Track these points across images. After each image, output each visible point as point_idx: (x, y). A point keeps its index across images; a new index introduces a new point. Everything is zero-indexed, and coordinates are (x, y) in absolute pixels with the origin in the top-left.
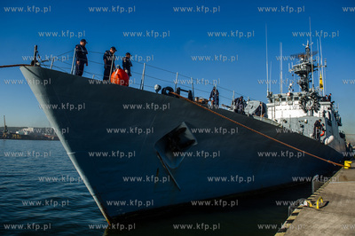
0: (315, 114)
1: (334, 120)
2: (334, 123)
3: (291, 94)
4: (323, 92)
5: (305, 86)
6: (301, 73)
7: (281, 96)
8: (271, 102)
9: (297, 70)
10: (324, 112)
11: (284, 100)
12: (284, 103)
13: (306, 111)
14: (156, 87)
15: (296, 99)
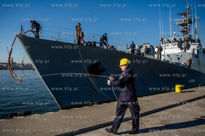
3: (175, 39)
6: (183, 25)
7: (169, 40)
8: (163, 44)
9: (181, 23)
11: (170, 42)
12: (170, 44)
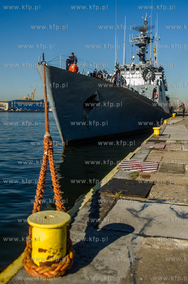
0: (152, 83)
1: (163, 87)
2: (163, 89)
3: (134, 65)
4: (157, 64)
5: (142, 57)
6: (140, 46)
7: (126, 67)
10: (158, 81)
11: (128, 70)
12: (128, 72)
13: (146, 81)
14: (88, 73)
15: (138, 69)
